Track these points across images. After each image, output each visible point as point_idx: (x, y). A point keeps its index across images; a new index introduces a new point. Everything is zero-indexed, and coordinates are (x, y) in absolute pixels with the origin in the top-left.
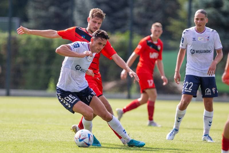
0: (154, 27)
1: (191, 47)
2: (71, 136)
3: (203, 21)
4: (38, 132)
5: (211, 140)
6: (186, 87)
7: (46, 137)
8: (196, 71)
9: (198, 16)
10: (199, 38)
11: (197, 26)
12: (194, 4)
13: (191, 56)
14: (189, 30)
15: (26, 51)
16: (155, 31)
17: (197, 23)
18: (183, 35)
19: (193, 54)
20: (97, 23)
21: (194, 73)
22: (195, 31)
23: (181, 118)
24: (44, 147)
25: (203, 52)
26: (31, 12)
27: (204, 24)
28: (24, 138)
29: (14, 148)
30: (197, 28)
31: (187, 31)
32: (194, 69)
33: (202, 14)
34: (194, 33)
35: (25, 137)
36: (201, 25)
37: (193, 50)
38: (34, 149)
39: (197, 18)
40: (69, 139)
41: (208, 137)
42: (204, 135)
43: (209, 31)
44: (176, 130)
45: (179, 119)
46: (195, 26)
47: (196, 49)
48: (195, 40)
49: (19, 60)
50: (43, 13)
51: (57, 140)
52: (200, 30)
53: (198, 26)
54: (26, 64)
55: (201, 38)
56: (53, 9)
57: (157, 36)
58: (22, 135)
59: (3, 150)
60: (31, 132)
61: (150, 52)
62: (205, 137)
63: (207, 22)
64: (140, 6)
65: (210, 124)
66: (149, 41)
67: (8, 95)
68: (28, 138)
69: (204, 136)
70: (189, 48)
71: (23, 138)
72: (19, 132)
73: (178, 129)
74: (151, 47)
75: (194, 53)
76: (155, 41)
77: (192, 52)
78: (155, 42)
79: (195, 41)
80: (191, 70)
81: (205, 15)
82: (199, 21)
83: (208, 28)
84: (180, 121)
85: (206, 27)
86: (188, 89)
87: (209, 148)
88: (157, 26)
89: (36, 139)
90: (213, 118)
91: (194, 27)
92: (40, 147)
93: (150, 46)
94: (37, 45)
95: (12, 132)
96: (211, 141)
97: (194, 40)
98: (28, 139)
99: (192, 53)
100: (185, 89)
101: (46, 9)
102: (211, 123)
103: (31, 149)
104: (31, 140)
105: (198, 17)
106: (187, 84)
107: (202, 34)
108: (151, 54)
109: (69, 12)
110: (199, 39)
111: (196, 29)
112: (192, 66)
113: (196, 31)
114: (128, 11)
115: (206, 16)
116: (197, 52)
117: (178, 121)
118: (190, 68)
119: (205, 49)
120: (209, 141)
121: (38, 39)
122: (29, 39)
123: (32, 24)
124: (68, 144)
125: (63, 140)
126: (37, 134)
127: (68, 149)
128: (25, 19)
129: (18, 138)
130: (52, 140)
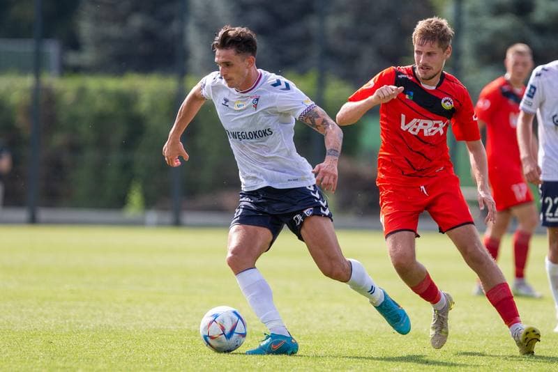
0: (513, 55)
2: (179, 316)
4: (104, 307)
6: (548, 211)
12: (467, 6)
13: (553, 131)
14: (551, 68)
15: (75, 119)
16: (516, 64)
19: (557, 127)
20: (424, 53)
24: (116, 342)
26: (86, 28)
28: (70, 323)
29: (45, 346)
31: (546, 70)
35: (73, 321)
38: (93, 349)
49: (59, 139)
50: (114, 30)
51: (147, 325)
54: (75, 148)
56: (137, 21)
58: (66, 314)
59: (21, 350)
60: (87, 307)
61: (510, 111)
64: (340, 11)
66: (506, 88)
67: (33, 221)
68: (81, 321)
71: (67, 321)
72: (59, 308)
74: (511, 102)
76: (518, 87)
77: (557, 121)
78: (519, 90)
86: (554, 215)
88: (520, 53)
89: (98, 324)
92: (106, 343)
93: (510, 98)
94: (100, 104)
95: (41, 309)
98: (80, 325)
100: (547, 215)
101: (123, 20)
103: (86, 347)
104: (87, 327)
106: (549, 201)
108: (512, 116)
109: (174, 27)
114: (313, 23)
121: (103, 92)
122: (82, 92)
123: (88, 56)
124: (173, 335)
125: (162, 327)
126: (100, 312)
127: (173, 348)
128: (73, 44)
129: (55, 322)
130: (135, 326)
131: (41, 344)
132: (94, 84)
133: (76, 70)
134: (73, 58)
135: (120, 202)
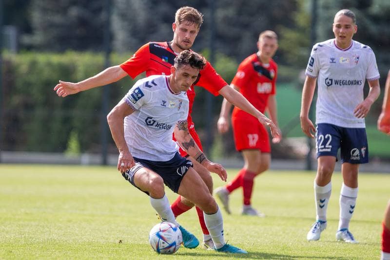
0: (264, 39)
1: (326, 73)
2: (107, 232)
3: (349, 29)
4: (50, 226)
5: (352, 239)
6: (320, 145)
7: (64, 234)
8: (334, 116)
9: (340, 20)
10: (342, 59)
11: (338, 38)
13: (326, 90)
14: (325, 44)
15: (29, 84)
16: (266, 45)
17: (338, 33)
18: (313, 53)
19: (329, 87)
20: (189, 31)
21: (332, 120)
22: (335, 47)
23: (324, 201)
24: (60, 252)
25: (347, 83)
26: (36, 17)
27: (351, 36)
28: (25, 237)
29: (6, 254)
30: (338, 42)
31: (321, 46)
32: (330, 112)
33: (346, 17)
34: (333, 51)
35: (27, 236)
36: (345, 37)
37: (330, 80)
39: (339, 25)
40: (104, 238)
41: (346, 233)
42: (339, 229)
43: (358, 47)
44: (322, 222)
45: (322, 202)
46: (335, 38)
47: (335, 78)
48: (335, 62)
49: (16, 100)
50: (57, 19)
51: (82, 239)
52: (343, 46)
53: (340, 38)
54: (29, 107)
55: (344, 59)
56: (74, 12)
57: (268, 53)
58: (22, 231)
60: (38, 226)
61: (258, 82)
62: (341, 234)
63: (355, 32)
64: (227, 5)
65: (352, 210)
66: (257, 64)
68: (33, 236)
69: (341, 232)
70: (323, 76)
71: (23, 236)
72: (17, 226)
73: (324, 221)
74: (260, 74)
75: (332, 84)
76: (266, 63)
77: (328, 83)
78: (266, 65)
79: (334, 64)
80: (325, 114)
81: (353, 19)
82: (341, 30)
83: (356, 42)
84: (323, 206)
85: (354, 41)
86: (325, 146)
87: (349, 253)
88: (269, 37)
89: (46, 238)
90: (357, 199)
91: (332, 40)
92: (52, 252)
93: (259, 72)
95: (3, 227)
96: (352, 242)
97: (333, 62)
98: (33, 239)
99: (329, 85)
100: (320, 147)
101: (64, 11)
102: (352, 207)
103: (37, 255)
104: (38, 240)
105: (340, 23)
106: (321, 138)
107: (346, 51)
108: (259, 85)
109: (103, 16)
110: (341, 61)
111: (336, 43)
112: (328, 108)
113: (337, 47)
115: (354, 22)
116: (336, 82)
117: (321, 207)
118: (324, 112)
119: (352, 79)
120: (348, 241)
121: (49, 64)
122: (33, 64)
123: (38, 38)
124: (102, 247)
125: (94, 240)
126: (48, 229)
127: (102, 256)
128: (27, 29)
129: (14, 237)
130: (73, 240)
131: (3, 253)
132: (42, 58)
133: (29, 48)
134: (27, 39)
135: (62, 147)
